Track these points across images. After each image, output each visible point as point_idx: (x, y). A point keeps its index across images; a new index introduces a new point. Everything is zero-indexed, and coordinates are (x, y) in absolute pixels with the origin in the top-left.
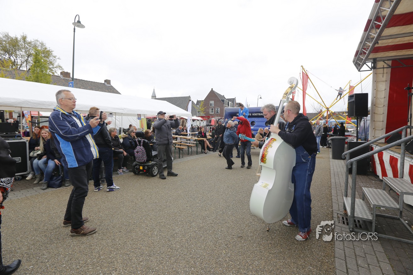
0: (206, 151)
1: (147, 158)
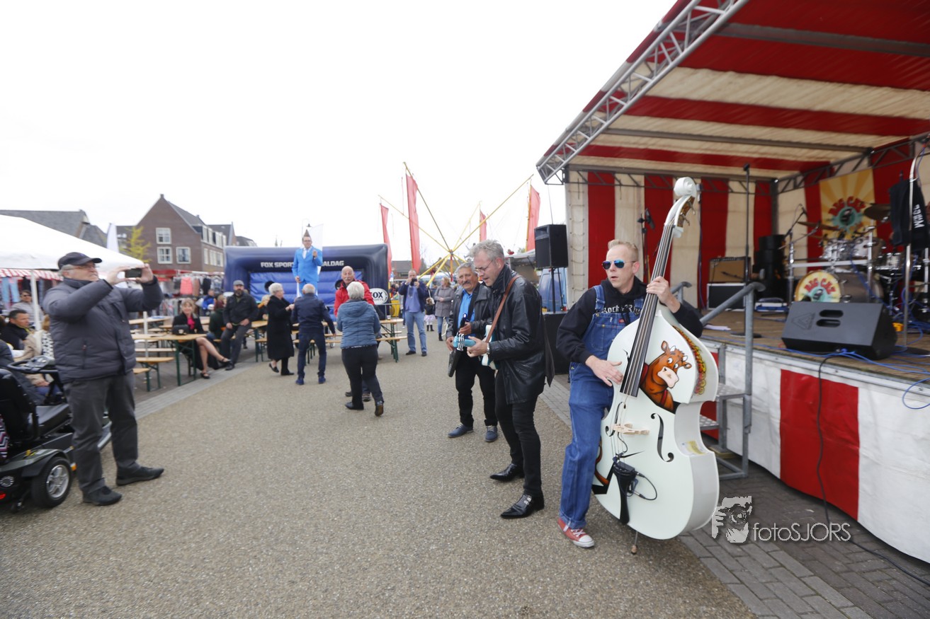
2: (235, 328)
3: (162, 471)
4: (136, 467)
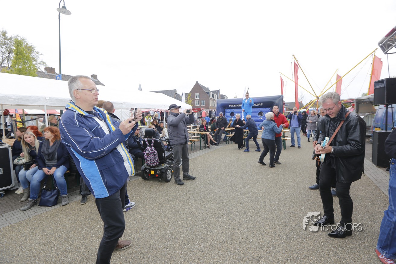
0: (210, 145)
1: (159, 160)
2: (219, 130)
3: (195, 178)
4: (188, 175)
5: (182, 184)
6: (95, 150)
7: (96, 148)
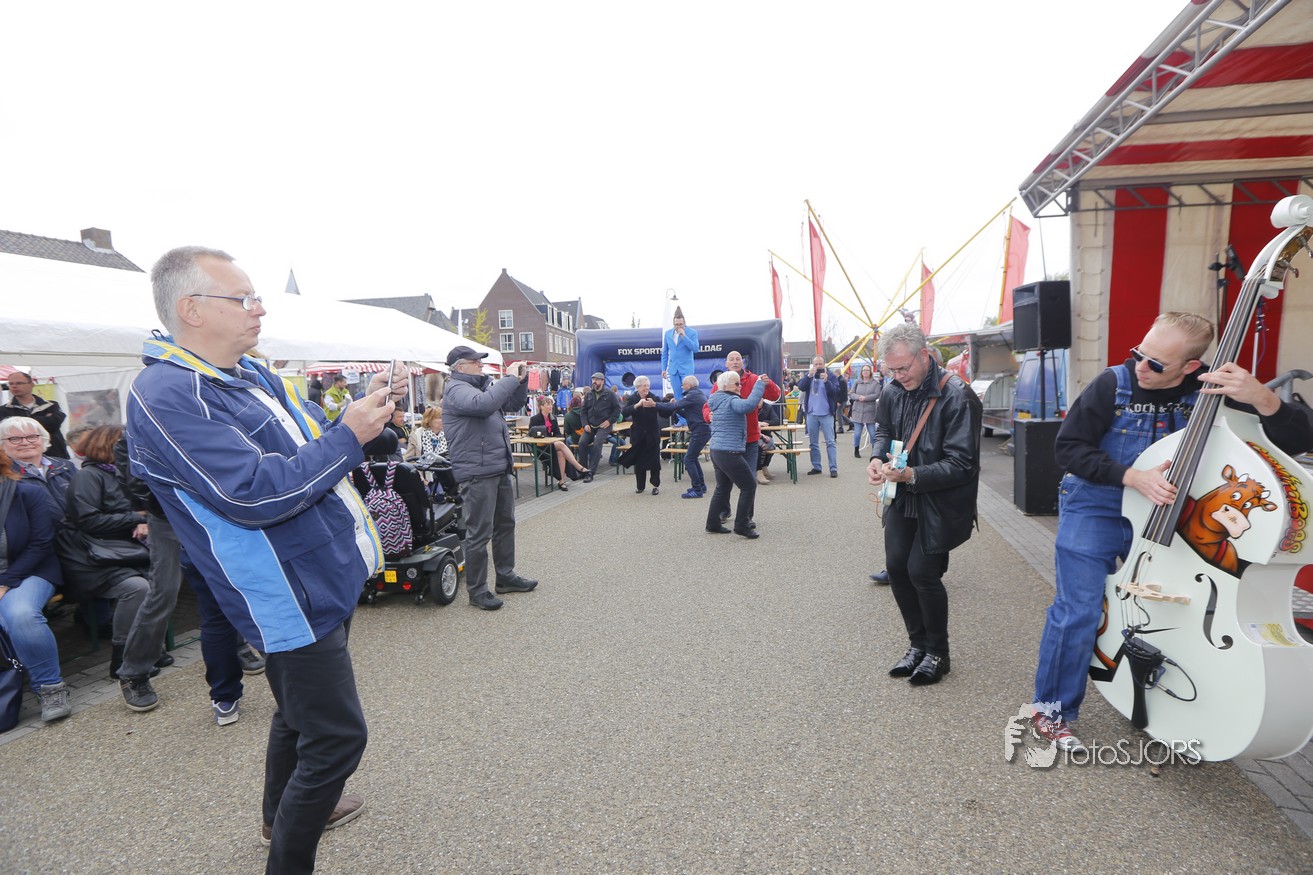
2: (594, 431)
4: (513, 576)
5: (497, 607)
6: (275, 493)
7: (279, 490)
